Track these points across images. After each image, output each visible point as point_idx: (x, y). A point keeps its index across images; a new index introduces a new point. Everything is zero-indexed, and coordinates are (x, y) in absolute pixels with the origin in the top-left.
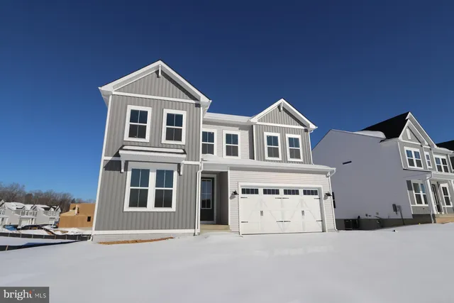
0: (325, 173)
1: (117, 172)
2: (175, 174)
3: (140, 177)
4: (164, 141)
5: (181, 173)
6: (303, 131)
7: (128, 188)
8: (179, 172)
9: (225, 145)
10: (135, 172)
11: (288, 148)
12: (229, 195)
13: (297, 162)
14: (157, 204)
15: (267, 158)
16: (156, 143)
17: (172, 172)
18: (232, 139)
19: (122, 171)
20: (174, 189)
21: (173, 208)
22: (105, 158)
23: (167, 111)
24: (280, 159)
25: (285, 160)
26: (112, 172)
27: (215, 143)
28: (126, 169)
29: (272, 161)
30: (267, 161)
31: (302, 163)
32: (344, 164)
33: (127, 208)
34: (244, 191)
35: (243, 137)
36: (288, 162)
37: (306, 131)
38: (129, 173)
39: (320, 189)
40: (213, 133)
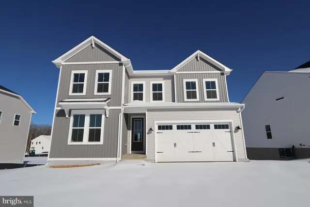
0: (236, 109)
1: (63, 118)
2: (103, 117)
3: (79, 120)
4: (96, 93)
5: (107, 116)
6: (219, 75)
7: (71, 128)
8: (106, 115)
9: (152, 92)
10: (76, 117)
11: (205, 90)
12: (147, 131)
13: (214, 102)
14: (90, 140)
15: (186, 99)
16: (90, 95)
17: (101, 115)
18: (157, 87)
19: (67, 116)
20: (102, 128)
21: (101, 142)
22: (56, 108)
23: (98, 72)
24: (198, 99)
25: (202, 100)
26: (61, 118)
27: (144, 92)
28: (70, 116)
29: (190, 102)
30: (186, 102)
31: (218, 101)
32: (277, 100)
33: (70, 142)
34: (160, 128)
35: (166, 85)
36: (205, 102)
37: (222, 74)
38: (72, 118)
39: (230, 123)
40: (142, 84)
